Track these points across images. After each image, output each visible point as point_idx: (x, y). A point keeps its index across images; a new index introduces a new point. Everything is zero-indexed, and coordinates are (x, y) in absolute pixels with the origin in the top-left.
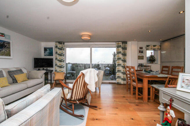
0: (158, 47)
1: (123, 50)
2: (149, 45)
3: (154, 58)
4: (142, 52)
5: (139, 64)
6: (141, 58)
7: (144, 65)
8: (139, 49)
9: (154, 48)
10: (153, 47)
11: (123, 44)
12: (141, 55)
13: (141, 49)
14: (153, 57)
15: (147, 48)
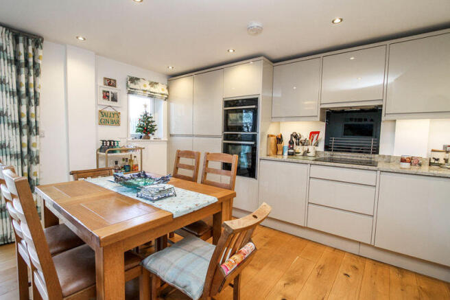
0: (163, 90)
1: (18, 72)
2: (138, 79)
3: (152, 122)
4: (114, 99)
5: (103, 141)
6: (109, 119)
7: (121, 144)
8: (101, 83)
9: (152, 89)
10: (148, 88)
11: (17, 42)
12: (109, 110)
13: (109, 85)
14: (150, 120)
15: (132, 86)
